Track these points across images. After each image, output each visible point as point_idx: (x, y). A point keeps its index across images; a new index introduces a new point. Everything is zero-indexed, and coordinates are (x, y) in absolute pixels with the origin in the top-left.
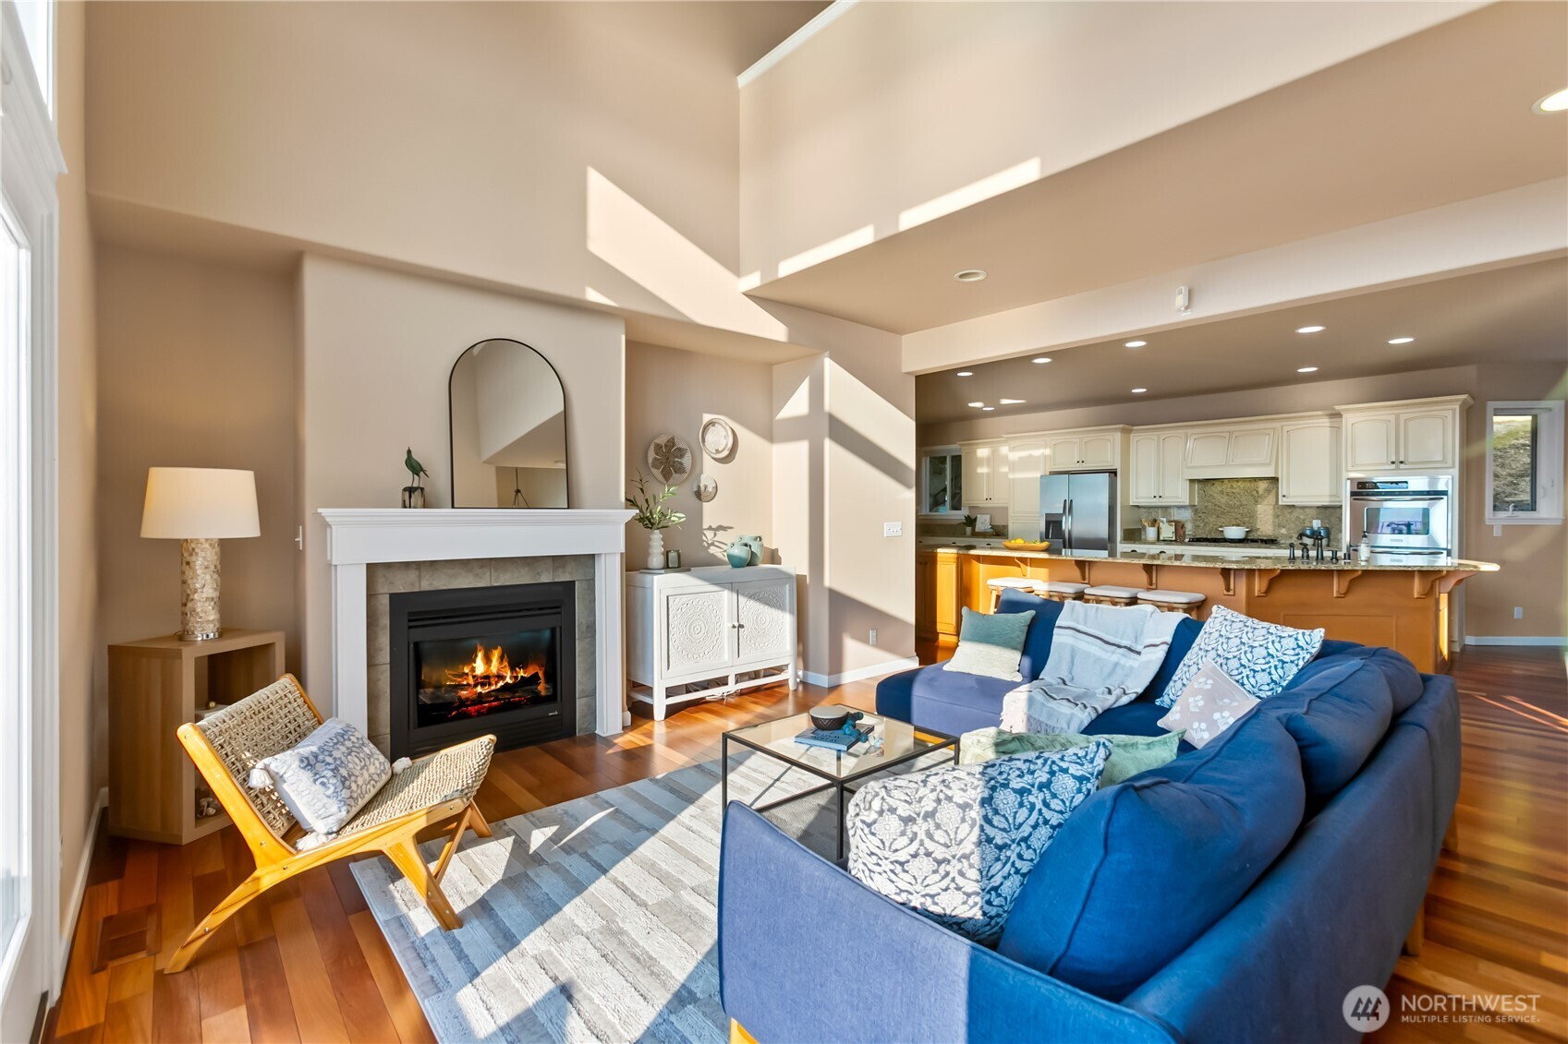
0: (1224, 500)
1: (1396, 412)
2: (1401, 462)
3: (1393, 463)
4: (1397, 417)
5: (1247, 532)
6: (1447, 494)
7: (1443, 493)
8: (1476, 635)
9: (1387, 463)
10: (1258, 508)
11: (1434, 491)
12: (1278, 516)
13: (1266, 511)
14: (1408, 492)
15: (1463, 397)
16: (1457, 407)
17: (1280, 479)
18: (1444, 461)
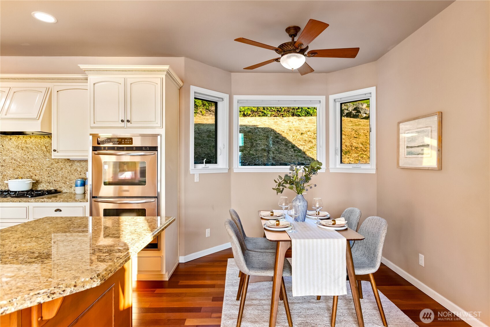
0: (19, 154)
1: (123, 75)
2: (128, 121)
3: (122, 121)
4: (124, 80)
5: (33, 183)
6: (157, 150)
7: (155, 149)
8: (185, 255)
9: (119, 121)
10: (46, 162)
11: (149, 147)
12: (62, 169)
13: (52, 164)
14: (133, 147)
15: (166, 67)
16: (164, 77)
17: (52, 134)
18: (155, 121)
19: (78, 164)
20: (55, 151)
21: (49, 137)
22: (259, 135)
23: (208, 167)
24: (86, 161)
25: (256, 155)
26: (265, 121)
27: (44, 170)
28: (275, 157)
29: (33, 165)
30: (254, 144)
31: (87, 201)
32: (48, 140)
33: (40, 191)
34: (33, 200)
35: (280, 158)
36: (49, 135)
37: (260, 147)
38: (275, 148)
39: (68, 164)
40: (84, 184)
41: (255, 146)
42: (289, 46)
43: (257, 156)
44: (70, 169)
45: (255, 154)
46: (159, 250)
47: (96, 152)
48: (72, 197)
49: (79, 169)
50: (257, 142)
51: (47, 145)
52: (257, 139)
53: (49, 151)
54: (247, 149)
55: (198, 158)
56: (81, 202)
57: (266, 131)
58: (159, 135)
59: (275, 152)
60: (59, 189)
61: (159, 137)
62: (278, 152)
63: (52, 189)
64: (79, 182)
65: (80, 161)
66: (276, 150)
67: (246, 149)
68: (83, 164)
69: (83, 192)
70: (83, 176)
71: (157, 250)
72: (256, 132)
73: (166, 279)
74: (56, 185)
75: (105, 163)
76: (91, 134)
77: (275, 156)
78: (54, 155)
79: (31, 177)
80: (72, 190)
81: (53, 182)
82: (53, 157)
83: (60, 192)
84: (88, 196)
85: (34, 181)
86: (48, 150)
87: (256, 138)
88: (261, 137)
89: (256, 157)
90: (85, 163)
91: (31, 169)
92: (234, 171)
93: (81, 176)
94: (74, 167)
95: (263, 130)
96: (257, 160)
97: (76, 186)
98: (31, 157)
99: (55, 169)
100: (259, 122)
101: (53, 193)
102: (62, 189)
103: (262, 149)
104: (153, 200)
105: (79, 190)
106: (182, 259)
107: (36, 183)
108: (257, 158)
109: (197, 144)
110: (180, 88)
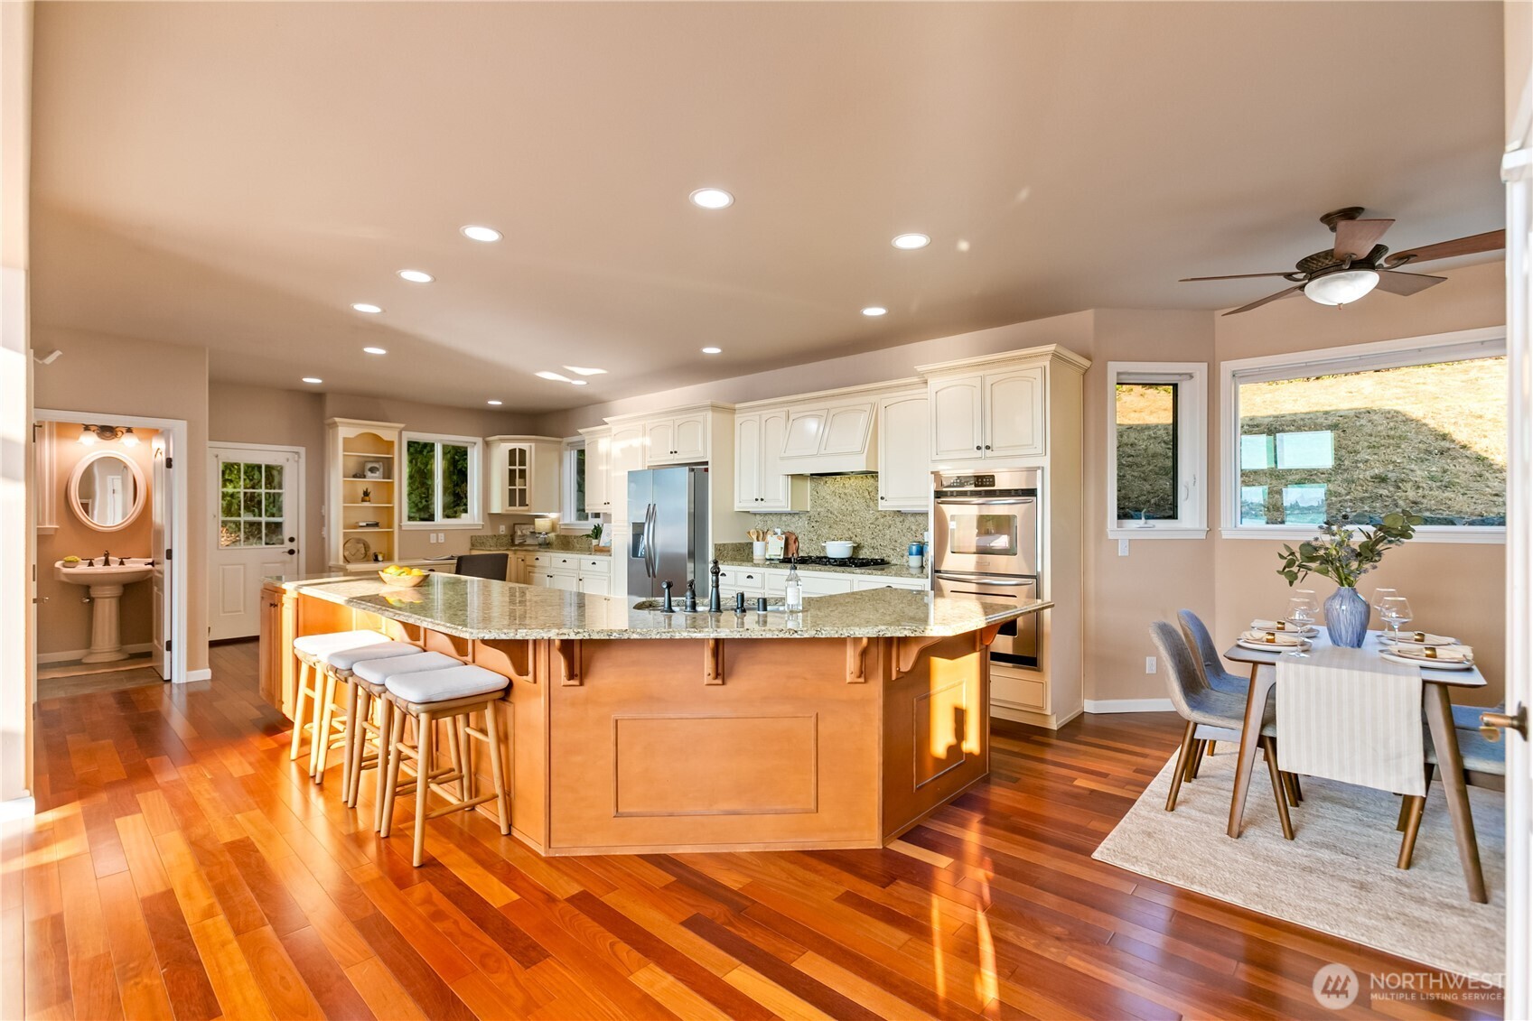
0: (836, 504)
1: (981, 373)
2: (988, 447)
3: (979, 448)
4: (983, 379)
5: (854, 547)
6: (1036, 496)
7: (1031, 492)
8: (1097, 698)
9: (973, 449)
10: (870, 516)
11: (1022, 490)
12: (890, 527)
13: (877, 519)
14: (995, 491)
15: (1052, 347)
16: (1047, 364)
17: (879, 474)
18: (1033, 445)
19: (912, 519)
20: (882, 498)
21: (873, 476)
22: (1371, 435)
23: (1154, 526)
24: (925, 514)
25: (1348, 494)
26: (1422, 380)
27: (867, 528)
28: (1420, 499)
29: (853, 520)
30: (1346, 463)
31: (927, 578)
32: (871, 481)
33: (863, 559)
34: (858, 570)
35: (1440, 502)
36: (873, 474)
37: (1365, 470)
38: (1429, 472)
39: (898, 520)
40: (921, 552)
41: (1348, 469)
42: (1323, 260)
43: (1348, 497)
44: (900, 527)
45: (1344, 492)
46: (1039, 670)
47: (939, 500)
48: (903, 571)
49: (914, 528)
50: (1359, 457)
51: (870, 490)
52: (1358, 447)
53: (875, 500)
54: (1318, 476)
55: (1159, 505)
56: (918, 577)
57: (1400, 418)
58: (1039, 468)
59: (1424, 485)
60: (886, 559)
61: (1039, 472)
62: (1439, 484)
63: (877, 557)
64: (914, 549)
65: (915, 514)
66: (1432, 478)
67: (1314, 477)
68: (920, 519)
69: (919, 564)
70: (919, 538)
71: (1035, 670)
72: (1362, 425)
73: (1054, 725)
74: (883, 552)
75: (953, 517)
76: (932, 473)
77: (1423, 497)
78: (882, 505)
79: (851, 539)
80: (904, 560)
81: (879, 547)
82: (880, 509)
83: (888, 563)
84: (929, 570)
85: (855, 545)
86: (872, 497)
87: (1358, 443)
88: (1377, 439)
89: (1346, 501)
90: (921, 518)
91: (851, 526)
92: (1224, 537)
93: (916, 539)
94: (907, 524)
95: (1390, 416)
96: (1346, 508)
97: (911, 554)
98: (850, 509)
99: (881, 528)
100: (1396, 387)
101: (880, 564)
102: (890, 559)
103: (1372, 478)
104: (1030, 581)
105: (914, 561)
106: (1090, 706)
107: (857, 548)
108: (1349, 504)
109: (1160, 469)
110: (1086, 372)
